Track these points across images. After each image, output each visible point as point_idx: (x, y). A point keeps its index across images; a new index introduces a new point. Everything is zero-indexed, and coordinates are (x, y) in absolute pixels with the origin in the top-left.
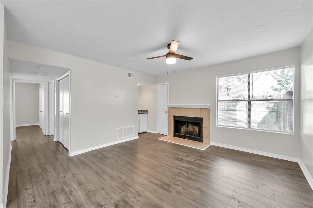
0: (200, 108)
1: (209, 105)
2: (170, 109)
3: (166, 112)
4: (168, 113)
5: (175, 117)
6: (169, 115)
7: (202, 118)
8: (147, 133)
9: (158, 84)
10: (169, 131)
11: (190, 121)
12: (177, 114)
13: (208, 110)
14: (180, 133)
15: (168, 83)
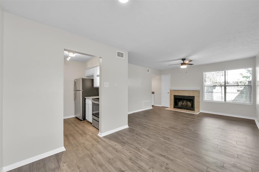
0: (193, 91)
1: (199, 88)
2: (171, 91)
3: (168, 93)
4: (169, 93)
5: (174, 96)
6: (171, 95)
7: (194, 96)
8: (154, 106)
9: (162, 76)
10: (171, 104)
11: (186, 98)
12: (177, 94)
13: (198, 92)
14: (178, 106)
15: (170, 75)
